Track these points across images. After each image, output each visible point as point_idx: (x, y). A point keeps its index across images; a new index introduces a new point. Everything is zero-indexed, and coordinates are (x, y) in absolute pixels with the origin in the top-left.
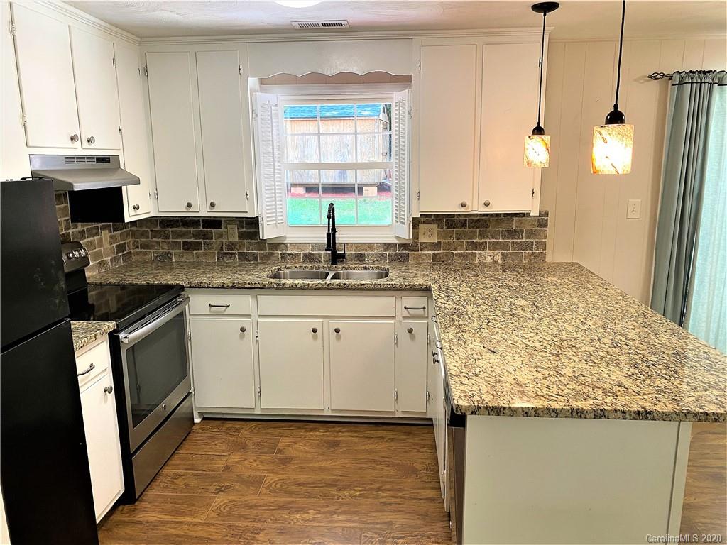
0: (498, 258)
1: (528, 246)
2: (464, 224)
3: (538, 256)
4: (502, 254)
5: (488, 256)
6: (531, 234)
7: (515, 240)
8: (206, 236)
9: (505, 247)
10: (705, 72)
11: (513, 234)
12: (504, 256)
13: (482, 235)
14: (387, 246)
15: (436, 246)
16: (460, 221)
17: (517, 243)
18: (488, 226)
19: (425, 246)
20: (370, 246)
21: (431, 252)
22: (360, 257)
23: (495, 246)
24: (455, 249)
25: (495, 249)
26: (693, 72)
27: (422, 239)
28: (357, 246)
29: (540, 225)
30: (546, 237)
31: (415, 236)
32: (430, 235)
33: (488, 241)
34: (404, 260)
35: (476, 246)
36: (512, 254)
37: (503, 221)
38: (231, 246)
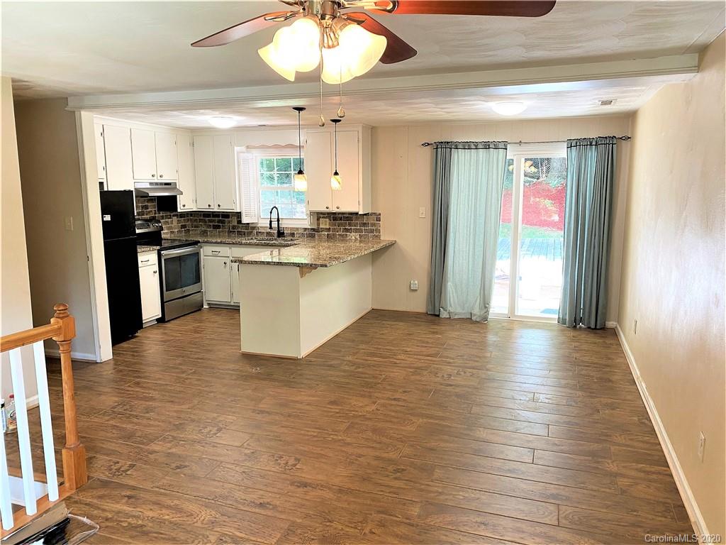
0: (358, 237)
1: (372, 231)
2: (341, 219)
3: (377, 236)
5: (353, 236)
6: (373, 225)
8: (223, 222)
9: (360, 231)
10: (448, 143)
11: (364, 224)
12: (360, 236)
13: (350, 225)
14: (305, 229)
15: (329, 230)
16: (339, 217)
17: (366, 229)
18: (353, 220)
19: (323, 230)
20: (297, 229)
21: (326, 233)
22: (293, 235)
23: (356, 231)
24: (337, 232)
26: (442, 143)
27: (321, 226)
28: (292, 229)
29: (377, 221)
30: (380, 227)
31: (318, 225)
32: (325, 224)
33: (353, 228)
34: (313, 237)
35: (347, 230)
36: (364, 235)
37: (360, 218)
38: (234, 227)
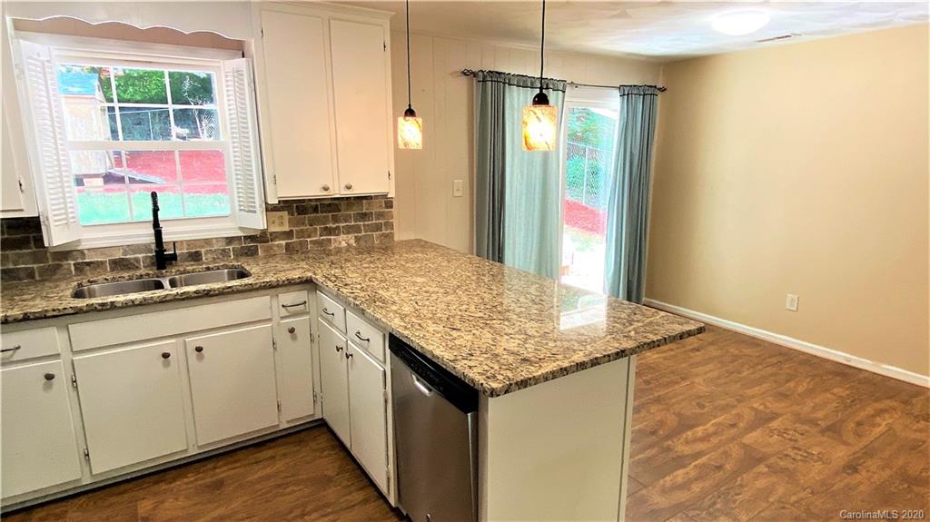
0: (352, 242)
1: (378, 228)
2: (315, 210)
3: (386, 236)
4: (356, 237)
5: (343, 240)
6: (380, 215)
7: (366, 223)
9: (358, 229)
11: (364, 216)
12: (357, 239)
13: (335, 220)
14: (230, 240)
15: (289, 234)
16: (312, 207)
17: (368, 225)
18: (339, 211)
19: (276, 236)
20: (207, 242)
21: (283, 242)
22: (196, 257)
23: (348, 230)
24: (309, 237)
25: (348, 233)
27: (272, 228)
28: (190, 243)
29: (387, 207)
30: (392, 218)
32: (283, 223)
33: (341, 225)
34: (252, 255)
35: (330, 231)
36: (364, 236)
37: (354, 204)
